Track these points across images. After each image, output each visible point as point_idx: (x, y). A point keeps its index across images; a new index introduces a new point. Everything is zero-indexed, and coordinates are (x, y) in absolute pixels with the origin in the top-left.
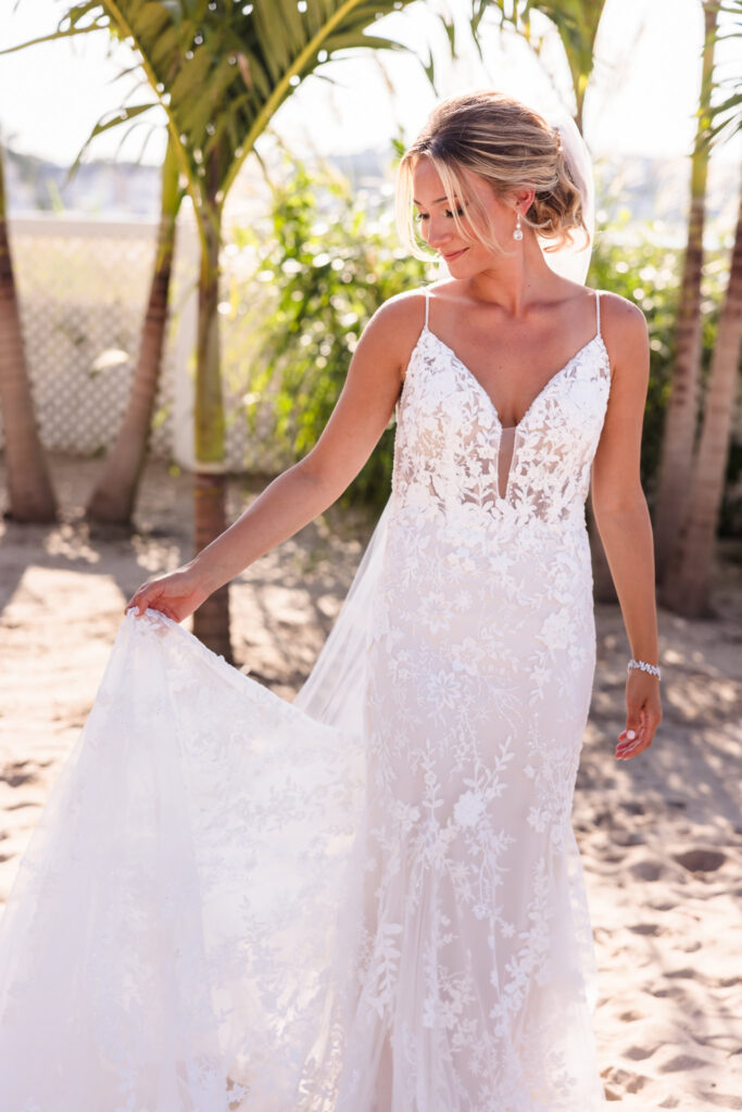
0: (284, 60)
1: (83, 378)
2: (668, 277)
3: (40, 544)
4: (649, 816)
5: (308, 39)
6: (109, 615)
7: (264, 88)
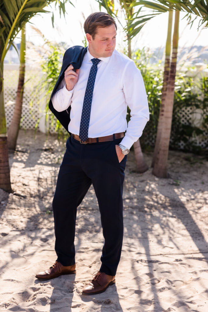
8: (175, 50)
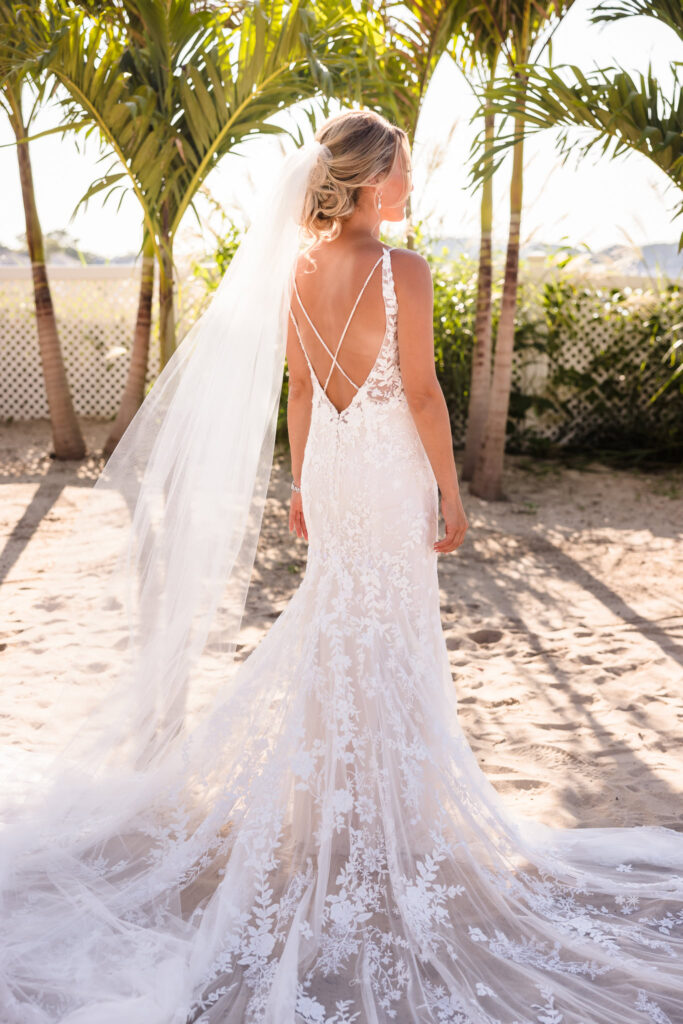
0: (207, 143)
1: (103, 370)
2: (471, 286)
3: (74, 472)
4: (456, 614)
5: (221, 129)
6: (116, 511)
7: (195, 161)
8: (516, 216)
